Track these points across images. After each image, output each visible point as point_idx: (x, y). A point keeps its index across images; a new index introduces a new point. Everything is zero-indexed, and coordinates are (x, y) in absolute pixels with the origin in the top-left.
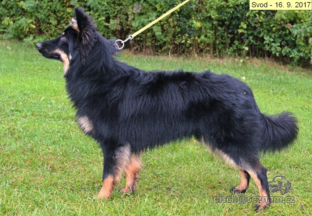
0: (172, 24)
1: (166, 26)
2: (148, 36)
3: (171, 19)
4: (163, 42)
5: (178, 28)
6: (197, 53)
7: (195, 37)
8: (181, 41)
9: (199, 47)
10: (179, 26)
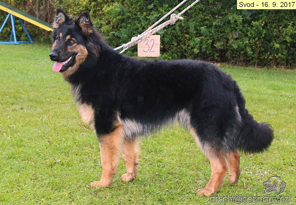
0: (258, 46)
1: (254, 47)
2: (241, 54)
3: (258, 42)
4: (252, 57)
5: (262, 48)
6: (275, 65)
7: (274, 54)
8: (265, 57)
9: (276, 61)
10: (263, 47)
